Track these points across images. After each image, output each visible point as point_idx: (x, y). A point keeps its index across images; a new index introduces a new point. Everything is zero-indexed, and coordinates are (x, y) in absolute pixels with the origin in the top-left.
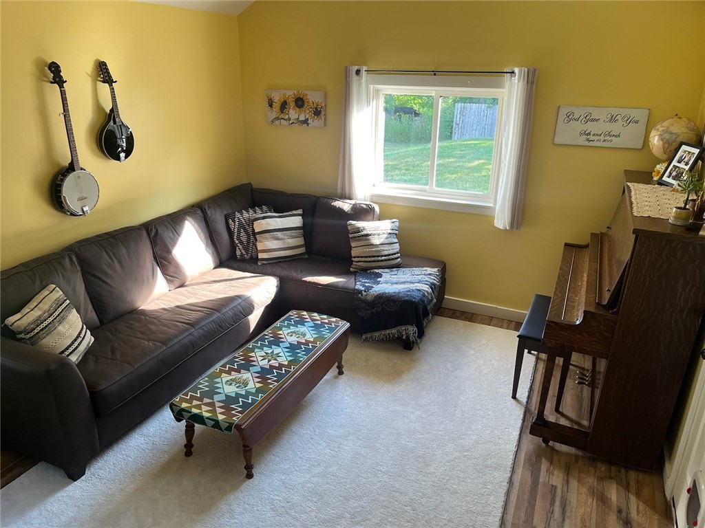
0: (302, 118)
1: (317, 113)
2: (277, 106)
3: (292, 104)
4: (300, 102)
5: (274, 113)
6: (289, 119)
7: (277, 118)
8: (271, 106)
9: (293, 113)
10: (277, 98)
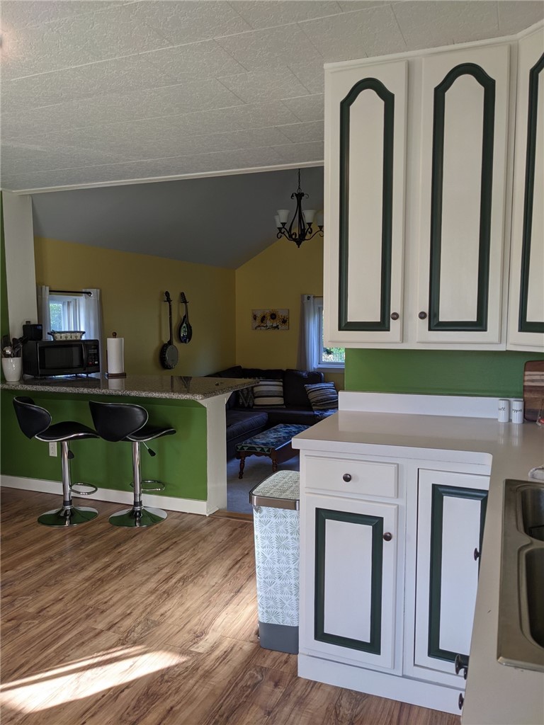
0: (275, 325)
1: (284, 322)
2: (259, 319)
3: (269, 318)
4: (273, 316)
5: (258, 322)
6: (267, 326)
7: (259, 326)
8: (255, 319)
9: (269, 323)
10: (259, 315)
